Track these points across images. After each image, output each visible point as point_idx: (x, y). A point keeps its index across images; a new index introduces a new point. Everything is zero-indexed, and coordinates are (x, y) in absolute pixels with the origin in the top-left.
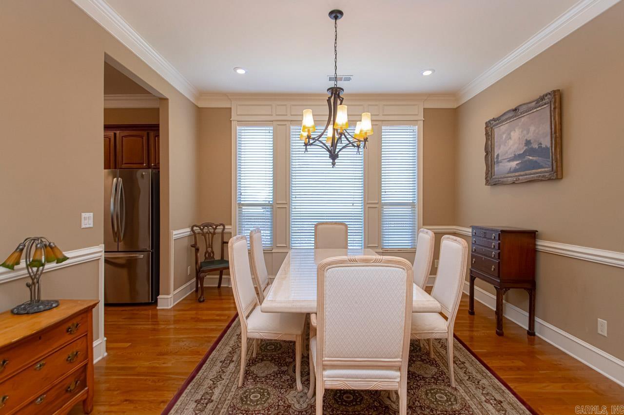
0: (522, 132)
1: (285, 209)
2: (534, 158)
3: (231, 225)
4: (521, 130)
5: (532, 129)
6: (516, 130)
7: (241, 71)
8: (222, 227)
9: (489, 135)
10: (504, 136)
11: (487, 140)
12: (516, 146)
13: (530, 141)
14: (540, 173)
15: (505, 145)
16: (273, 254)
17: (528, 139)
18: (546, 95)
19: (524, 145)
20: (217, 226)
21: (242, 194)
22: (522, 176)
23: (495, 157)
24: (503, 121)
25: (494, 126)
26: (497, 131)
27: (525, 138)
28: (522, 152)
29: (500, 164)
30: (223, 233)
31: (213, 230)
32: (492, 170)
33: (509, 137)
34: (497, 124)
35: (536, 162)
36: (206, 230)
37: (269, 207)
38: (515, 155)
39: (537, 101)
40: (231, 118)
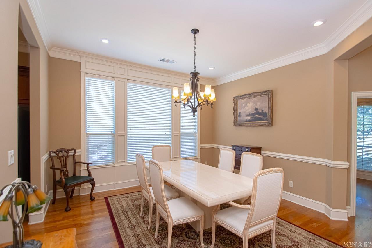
0: (253, 104)
1: (123, 137)
2: (260, 116)
3: (81, 149)
4: (253, 103)
5: (259, 104)
6: (250, 103)
7: (105, 41)
8: (73, 151)
9: (235, 103)
10: (244, 105)
11: (234, 105)
12: (250, 110)
13: (257, 109)
14: (263, 123)
15: (244, 109)
16: (115, 167)
17: (257, 108)
18: (267, 91)
19: (254, 110)
20: (69, 151)
21: (90, 126)
22: (253, 123)
23: (239, 113)
24: (243, 98)
25: (238, 99)
26: (239, 101)
27: (255, 107)
28: (253, 113)
29: (241, 117)
30: (74, 155)
31: (66, 154)
32: (237, 119)
33: (246, 105)
34: (240, 99)
35: (260, 118)
36: (60, 154)
37: (111, 136)
38: (250, 114)
39: (262, 92)
40: (80, 70)
